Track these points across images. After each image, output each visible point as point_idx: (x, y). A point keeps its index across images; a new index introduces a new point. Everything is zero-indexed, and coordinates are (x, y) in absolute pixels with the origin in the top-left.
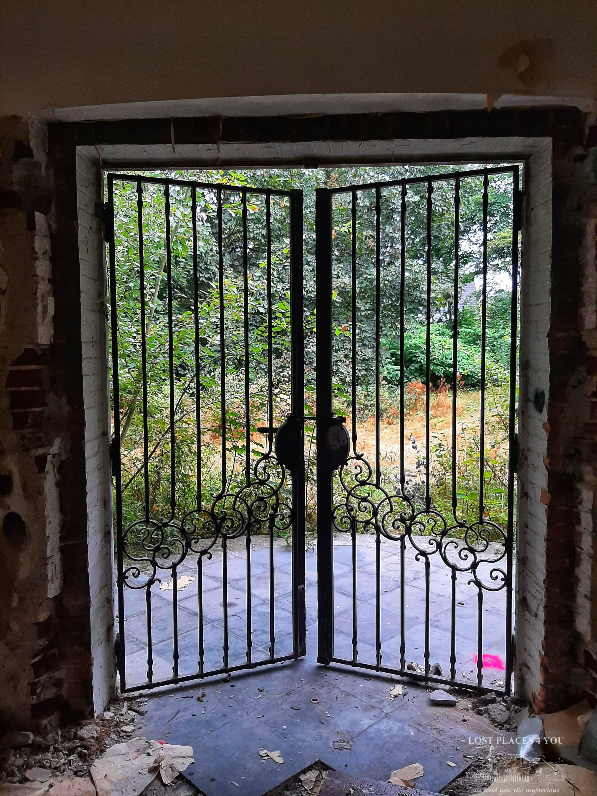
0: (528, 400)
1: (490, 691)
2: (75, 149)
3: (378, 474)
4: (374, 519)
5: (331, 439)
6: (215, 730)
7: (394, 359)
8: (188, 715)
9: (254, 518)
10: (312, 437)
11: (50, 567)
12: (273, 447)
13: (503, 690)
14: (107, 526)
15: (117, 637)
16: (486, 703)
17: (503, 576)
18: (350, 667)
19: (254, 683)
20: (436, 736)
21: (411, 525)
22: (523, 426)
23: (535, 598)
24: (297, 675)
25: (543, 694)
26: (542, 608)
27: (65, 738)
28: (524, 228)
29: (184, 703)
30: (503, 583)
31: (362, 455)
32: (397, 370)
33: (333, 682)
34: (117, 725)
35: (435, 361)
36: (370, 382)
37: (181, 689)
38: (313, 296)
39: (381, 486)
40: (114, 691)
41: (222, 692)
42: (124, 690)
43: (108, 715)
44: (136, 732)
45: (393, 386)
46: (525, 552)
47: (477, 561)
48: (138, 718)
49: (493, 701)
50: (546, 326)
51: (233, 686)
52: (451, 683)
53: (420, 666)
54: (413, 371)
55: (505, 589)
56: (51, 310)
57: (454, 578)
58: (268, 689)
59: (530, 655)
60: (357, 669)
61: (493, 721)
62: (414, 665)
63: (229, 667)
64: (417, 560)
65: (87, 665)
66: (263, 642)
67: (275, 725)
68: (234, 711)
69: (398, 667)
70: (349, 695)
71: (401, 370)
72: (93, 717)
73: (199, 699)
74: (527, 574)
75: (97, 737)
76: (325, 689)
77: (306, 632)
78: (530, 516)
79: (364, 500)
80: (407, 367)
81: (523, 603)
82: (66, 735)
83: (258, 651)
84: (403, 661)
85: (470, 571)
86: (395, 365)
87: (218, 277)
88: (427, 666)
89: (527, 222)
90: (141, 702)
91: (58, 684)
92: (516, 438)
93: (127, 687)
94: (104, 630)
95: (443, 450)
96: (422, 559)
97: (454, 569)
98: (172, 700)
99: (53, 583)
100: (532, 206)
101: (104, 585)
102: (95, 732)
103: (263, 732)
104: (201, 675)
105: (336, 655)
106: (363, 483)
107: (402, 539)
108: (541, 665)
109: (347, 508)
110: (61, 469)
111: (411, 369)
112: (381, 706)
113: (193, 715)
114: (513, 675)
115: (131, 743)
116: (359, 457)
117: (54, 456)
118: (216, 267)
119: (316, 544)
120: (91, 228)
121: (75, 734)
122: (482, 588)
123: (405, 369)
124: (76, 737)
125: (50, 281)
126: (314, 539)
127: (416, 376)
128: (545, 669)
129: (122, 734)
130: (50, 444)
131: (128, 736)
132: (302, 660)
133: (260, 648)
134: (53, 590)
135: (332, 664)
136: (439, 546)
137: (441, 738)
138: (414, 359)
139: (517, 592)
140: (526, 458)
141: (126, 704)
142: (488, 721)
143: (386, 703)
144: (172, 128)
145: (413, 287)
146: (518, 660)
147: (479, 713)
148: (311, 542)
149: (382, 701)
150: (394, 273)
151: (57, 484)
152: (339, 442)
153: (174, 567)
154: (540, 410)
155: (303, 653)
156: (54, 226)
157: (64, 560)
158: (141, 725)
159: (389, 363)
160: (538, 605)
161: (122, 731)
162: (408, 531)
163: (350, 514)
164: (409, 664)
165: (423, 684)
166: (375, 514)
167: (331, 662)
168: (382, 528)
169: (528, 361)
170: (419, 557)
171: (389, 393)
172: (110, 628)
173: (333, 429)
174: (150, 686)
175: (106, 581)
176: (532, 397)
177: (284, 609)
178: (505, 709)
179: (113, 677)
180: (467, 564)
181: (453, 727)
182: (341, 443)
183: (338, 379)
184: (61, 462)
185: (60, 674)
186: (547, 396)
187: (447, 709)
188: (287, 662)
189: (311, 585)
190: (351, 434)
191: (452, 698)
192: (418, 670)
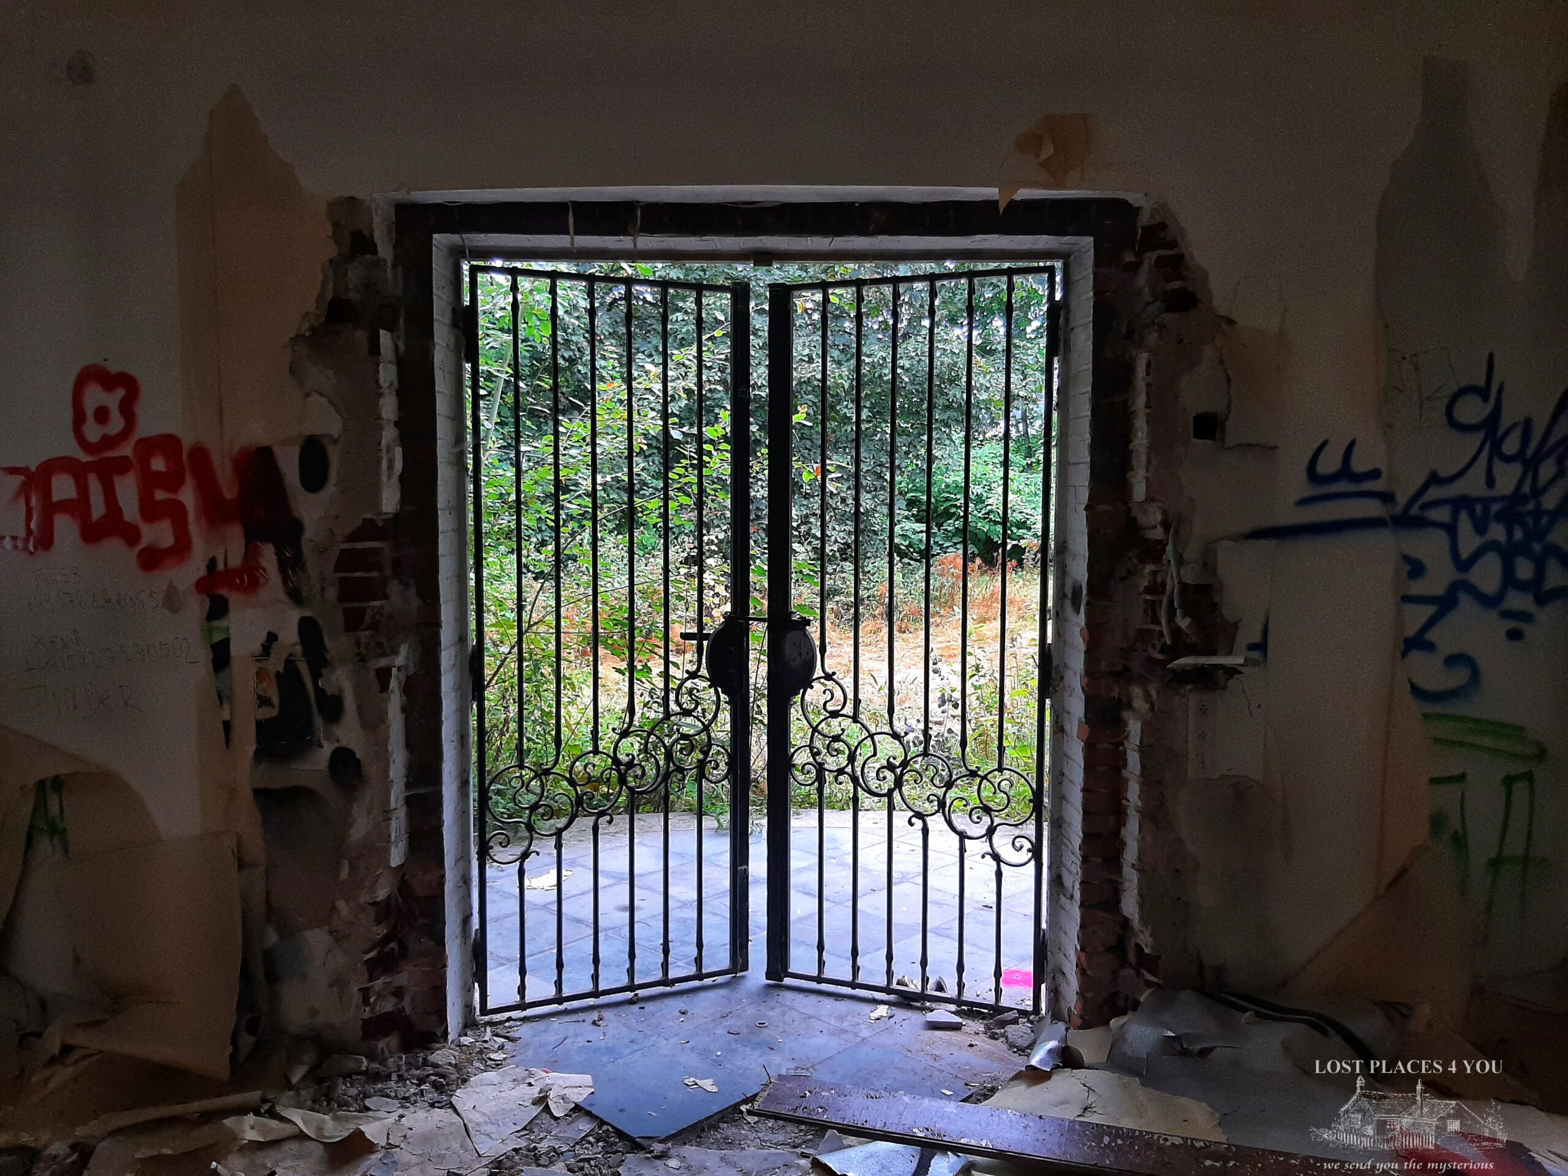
0: (1065, 595)
1: (1011, 1009)
2: (432, 237)
3: (857, 702)
4: (850, 766)
5: (789, 650)
6: (620, 1058)
7: (915, 511)
8: (581, 1041)
9: (674, 764)
10: (761, 652)
11: (394, 824)
12: (704, 661)
13: (1030, 1009)
14: (465, 771)
15: (476, 935)
16: (1003, 1024)
17: (1030, 846)
18: (813, 985)
19: (674, 1005)
20: (932, 1062)
21: (902, 774)
22: (1057, 633)
23: (1070, 872)
24: (736, 995)
25: (1080, 1005)
26: (1077, 886)
27: (410, 1065)
28: (1061, 356)
29: (572, 1029)
30: (1030, 854)
31: (834, 673)
32: (922, 532)
33: (788, 1003)
34: (481, 1052)
35: (991, 516)
36: (869, 555)
37: (566, 1012)
38: (763, 394)
39: (863, 717)
40: (471, 1012)
41: (627, 1015)
42: (484, 1011)
43: (466, 1040)
44: (508, 1061)
45: (912, 562)
46: (1061, 810)
47: (995, 824)
48: (509, 1045)
49: (1015, 1021)
50: (1084, 496)
51: (643, 1008)
52: (958, 1001)
53: (914, 982)
54: (950, 534)
55: (1033, 862)
56: (399, 465)
57: (962, 850)
58: (693, 1011)
59: (1065, 955)
60: (824, 987)
61: (1012, 1046)
62: (906, 979)
63: (636, 983)
64: (911, 824)
65: (439, 966)
66: (685, 956)
67: (705, 1053)
68: (646, 1037)
69: (882, 981)
70: (810, 1017)
71: (928, 532)
72: (446, 1040)
73: (594, 1023)
74: (1062, 840)
75: (456, 1064)
76: (778, 1010)
77: (750, 943)
78: (1065, 759)
79: (836, 738)
80: (939, 526)
81: (1057, 881)
82: (412, 1061)
83: (677, 966)
84: (889, 973)
85: (984, 839)
86: (918, 521)
87: (587, 357)
88: (925, 980)
89: (1065, 347)
90: (510, 1027)
91: (399, 993)
92: (1049, 650)
93: (490, 1005)
94: (459, 921)
95: (984, 676)
96: (918, 823)
97: (963, 836)
98: (556, 1025)
99: (396, 847)
100: (1072, 324)
101: (458, 856)
102: (452, 1058)
103: (691, 1060)
104: (595, 994)
105: (792, 969)
106: (835, 714)
107: (889, 794)
108: (1077, 966)
109: (811, 752)
110: (408, 688)
111: (946, 530)
112: (856, 1030)
113: (588, 1041)
114: (1043, 986)
115: (504, 1071)
116: (829, 677)
117: (399, 669)
118: (584, 337)
119: (766, 824)
120: (447, 345)
121: (425, 1059)
122: (1002, 864)
123: (935, 530)
124: (426, 1063)
125: (396, 424)
126: (763, 818)
127: (956, 544)
128: (1082, 971)
129: (489, 1063)
130: (395, 652)
131: (498, 1065)
132: (743, 977)
133: (680, 963)
134: (396, 857)
135: (787, 981)
136: (942, 804)
137: (936, 1065)
138: (953, 510)
139: (1050, 868)
140: (1062, 678)
141: (488, 1029)
142: (1005, 1047)
143: (862, 1027)
144: (571, 215)
145: (948, 379)
146: (1049, 967)
147: (993, 1037)
148: (757, 822)
149: (858, 1024)
150: (913, 354)
151: (403, 709)
152: (800, 654)
153: (559, 833)
154: (1077, 611)
155: (745, 967)
156: (402, 348)
157: (411, 817)
158: (514, 1053)
159: (907, 518)
160: (1074, 882)
161: (490, 1059)
162: (899, 783)
163: (814, 759)
164: (900, 978)
165: (918, 1004)
166: (852, 758)
167: (785, 979)
168: (861, 780)
169: (1065, 542)
170: (914, 820)
171: (904, 576)
172: (466, 920)
173: (792, 637)
174: (522, 1006)
175: (463, 851)
176: (1069, 591)
177: (715, 914)
178: (1029, 1031)
179: (470, 990)
180: (981, 829)
181: (956, 1053)
182: (803, 657)
183: (809, 548)
184: (408, 678)
185: (402, 978)
186: (1085, 592)
187: (949, 1033)
188: (720, 979)
189: (756, 881)
190: (817, 643)
191: (957, 1019)
192: (913, 987)
